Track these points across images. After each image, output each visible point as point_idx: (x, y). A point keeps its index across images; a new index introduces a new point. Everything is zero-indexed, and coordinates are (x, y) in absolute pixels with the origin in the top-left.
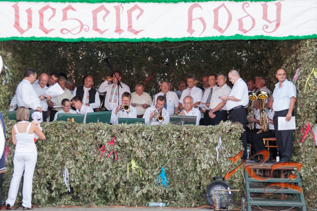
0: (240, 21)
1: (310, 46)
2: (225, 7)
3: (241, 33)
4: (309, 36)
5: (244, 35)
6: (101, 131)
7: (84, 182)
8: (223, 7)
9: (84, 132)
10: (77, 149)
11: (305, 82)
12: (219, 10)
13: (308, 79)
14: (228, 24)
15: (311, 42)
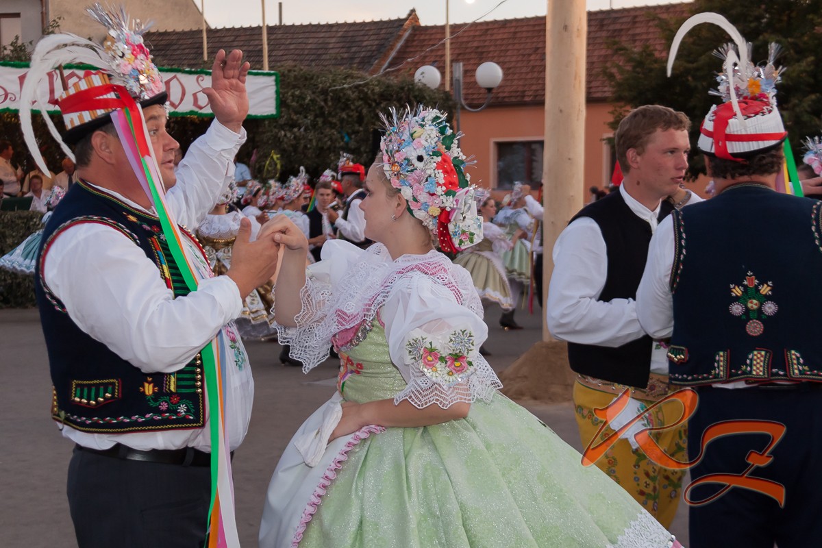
0: (195, 95)
1: (269, 126)
2: (178, 80)
3: (196, 109)
4: (267, 116)
5: (200, 111)
6: (35, 220)
7: (18, 281)
8: (175, 79)
9: (12, 222)
10: (6, 242)
11: (264, 166)
12: (172, 83)
13: (268, 162)
14: (182, 100)
15: (270, 123)
